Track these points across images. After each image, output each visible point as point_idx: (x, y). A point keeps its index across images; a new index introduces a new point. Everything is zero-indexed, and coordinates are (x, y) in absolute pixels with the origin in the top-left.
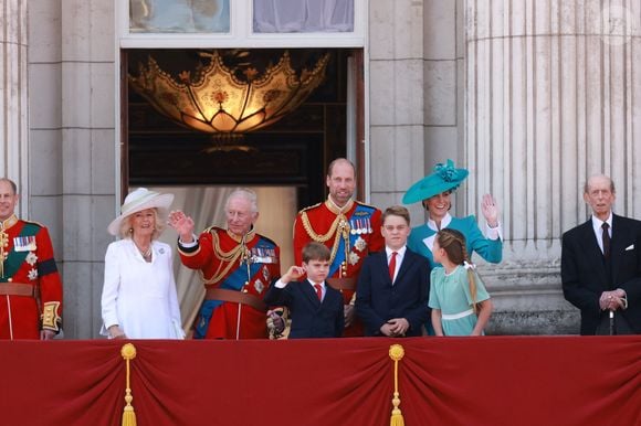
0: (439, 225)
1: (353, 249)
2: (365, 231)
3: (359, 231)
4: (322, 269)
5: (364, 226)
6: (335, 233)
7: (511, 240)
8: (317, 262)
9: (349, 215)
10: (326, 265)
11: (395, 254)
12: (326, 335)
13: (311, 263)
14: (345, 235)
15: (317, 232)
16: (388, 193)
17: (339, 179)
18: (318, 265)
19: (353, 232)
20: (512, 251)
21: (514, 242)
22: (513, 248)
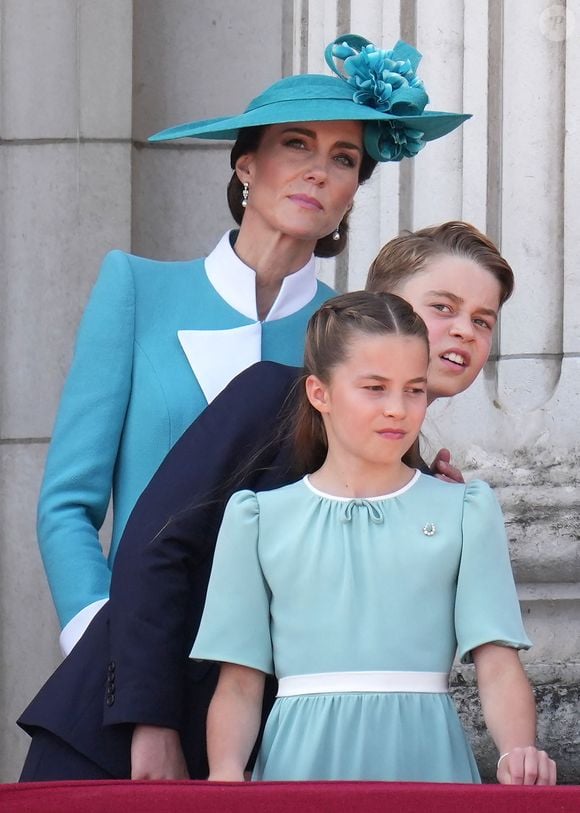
7: (493, 357)
20: (496, 404)
21: (502, 365)
22: (500, 390)
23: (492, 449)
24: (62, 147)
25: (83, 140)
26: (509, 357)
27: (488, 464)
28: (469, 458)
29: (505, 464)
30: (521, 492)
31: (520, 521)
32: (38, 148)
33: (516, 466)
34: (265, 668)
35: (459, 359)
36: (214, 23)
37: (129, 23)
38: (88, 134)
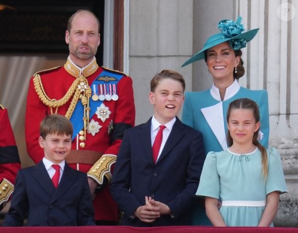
0: (222, 95)
1: (95, 117)
2: (108, 97)
3: (102, 98)
4: (61, 145)
5: (108, 92)
6: (72, 97)
7: (288, 114)
8: (55, 136)
9: (91, 79)
10: (66, 141)
11: (162, 128)
12: (72, 224)
13: (50, 137)
14: (84, 100)
15: (51, 95)
16: (149, 57)
17: (81, 33)
18: (56, 141)
19: (95, 98)
20: (289, 127)
21: (291, 116)
22: (290, 123)
23: (288, 138)
24: (174, 58)
25: (180, 56)
26: (292, 114)
27: (287, 142)
28: (282, 141)
29: (292, 142)
30: (296, 150)
31: (295, 158)
32: (168, 58)
33: (295, 143)
34: (218, 198)
35: (171, 106)
36: (214, 25)
37: (192, 24)
38: (181, 54)
